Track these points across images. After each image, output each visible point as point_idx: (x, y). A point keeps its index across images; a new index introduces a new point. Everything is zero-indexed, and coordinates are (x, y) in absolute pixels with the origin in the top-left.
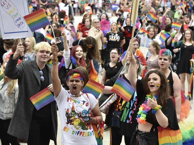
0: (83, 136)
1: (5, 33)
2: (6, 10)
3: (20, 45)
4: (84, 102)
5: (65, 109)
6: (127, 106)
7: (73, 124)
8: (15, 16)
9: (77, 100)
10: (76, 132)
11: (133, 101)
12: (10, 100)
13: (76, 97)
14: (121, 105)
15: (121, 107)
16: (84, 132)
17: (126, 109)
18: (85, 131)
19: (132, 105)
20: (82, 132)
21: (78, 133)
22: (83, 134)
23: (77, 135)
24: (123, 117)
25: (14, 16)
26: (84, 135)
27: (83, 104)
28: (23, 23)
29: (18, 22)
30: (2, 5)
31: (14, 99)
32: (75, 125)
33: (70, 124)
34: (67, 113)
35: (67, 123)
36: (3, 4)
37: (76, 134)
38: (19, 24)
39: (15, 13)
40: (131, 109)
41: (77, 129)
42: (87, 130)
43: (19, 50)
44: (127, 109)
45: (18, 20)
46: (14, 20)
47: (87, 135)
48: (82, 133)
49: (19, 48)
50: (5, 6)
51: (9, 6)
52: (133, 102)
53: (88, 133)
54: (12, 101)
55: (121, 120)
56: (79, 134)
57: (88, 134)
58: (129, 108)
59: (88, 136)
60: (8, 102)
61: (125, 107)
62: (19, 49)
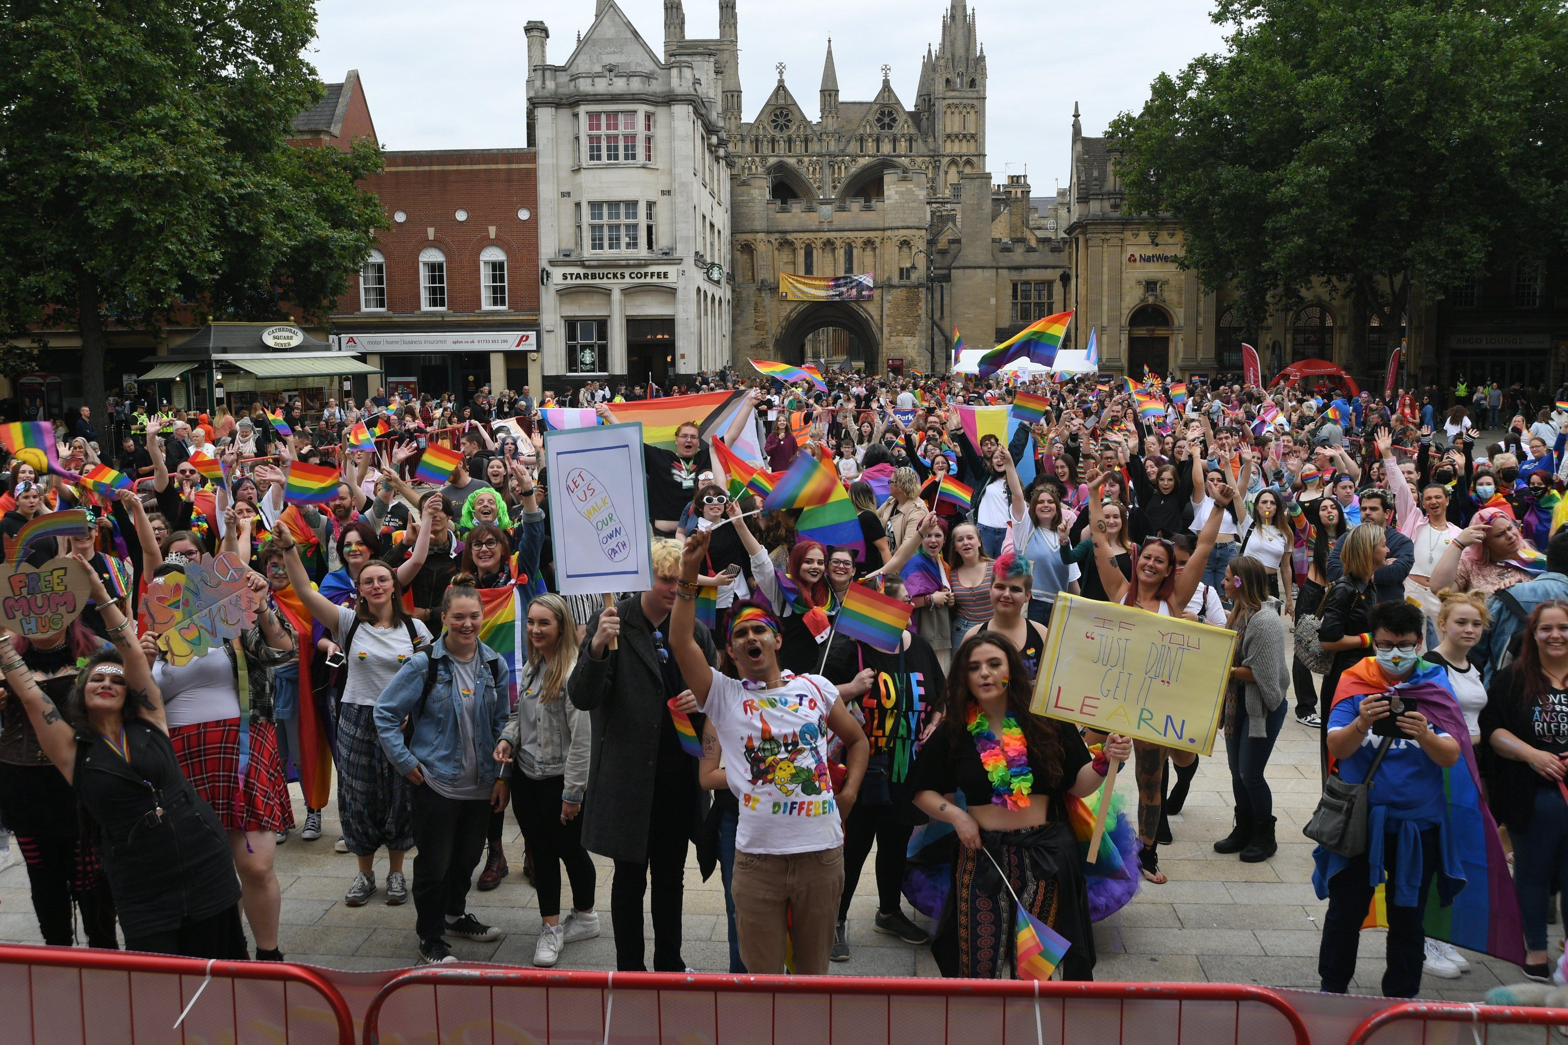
0: (808, 815)
1: (568, 576)
2: (580, 504)
3: (611, 614)
4: (801, 697)
5: (742, 738)
6: (902, 731)
7: (771, 781)
8: (605, 523)
9: (777, 698)
10: (786, 804)
11: (913, 712)
12: (550, 721)
13: (769, 687)
14: (884, 735)
15: (885, 739)
16: (810, 803)
17: (899, 743)
18: (813, 798)
19: (913, 726)
20: (803, 803)
21: (792, 808)
22: (809, 810)
23: (791, 813)
24: (896, 768)
25: (600, 525)
26: (812, 813)
27: (801, 704)
28: (624, 545)
29: (612, 544)
30: (568, 488)
31: (562, 718)
32: (778, 781)
33: (760, 782)
34: (749, 749)
35: (753, 782)
36: (572, 486)
37: (784, 812)
38: (613, 550)
39: (604, 515)
40: (913, 738)
41: (788, 793)
42: (820, 793)
43: (605, 630)
44: (904, 740)
45: (611, 536)
46: (601, 537)
47: (821, 811)
48: (805, 806)
49: (604, 622)
50: (579, 492)
51: (589, 493)
52: (916, 714)
53: (824, 802)
54: (559, 721)
55: (894, 779)
56: (795, 812)
57: (824, 808)
58: (909, 737)
59: (824, 813)
60: (546, 725)
61: (897, 737)
62: (605, 625)
